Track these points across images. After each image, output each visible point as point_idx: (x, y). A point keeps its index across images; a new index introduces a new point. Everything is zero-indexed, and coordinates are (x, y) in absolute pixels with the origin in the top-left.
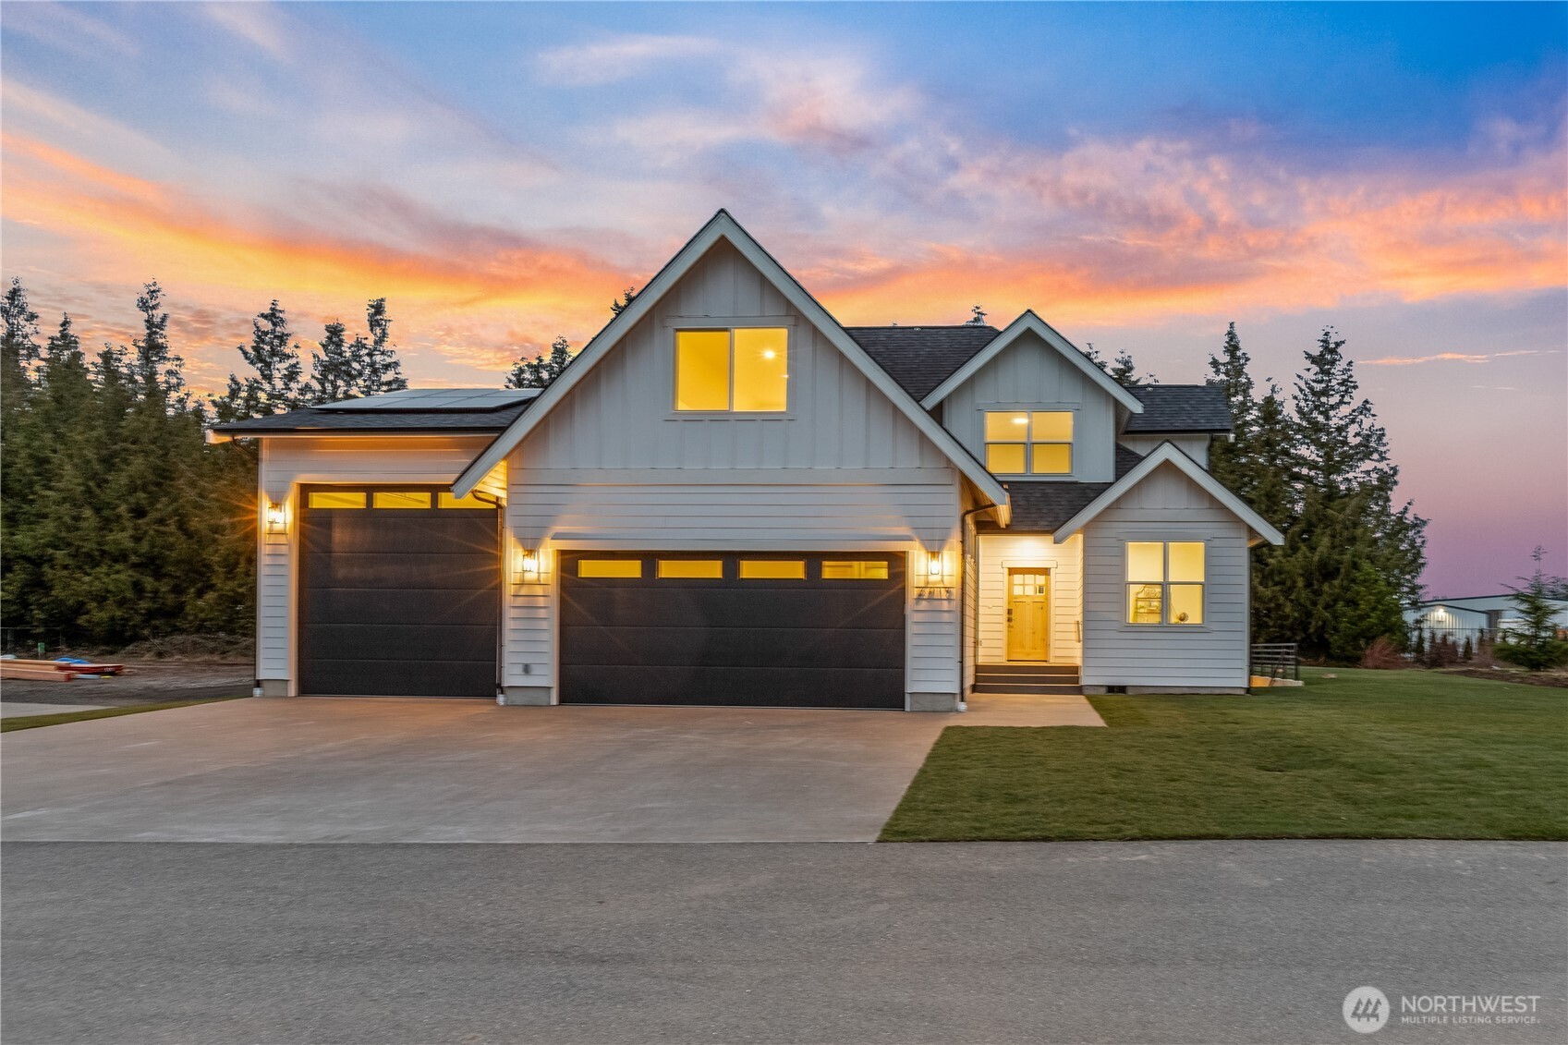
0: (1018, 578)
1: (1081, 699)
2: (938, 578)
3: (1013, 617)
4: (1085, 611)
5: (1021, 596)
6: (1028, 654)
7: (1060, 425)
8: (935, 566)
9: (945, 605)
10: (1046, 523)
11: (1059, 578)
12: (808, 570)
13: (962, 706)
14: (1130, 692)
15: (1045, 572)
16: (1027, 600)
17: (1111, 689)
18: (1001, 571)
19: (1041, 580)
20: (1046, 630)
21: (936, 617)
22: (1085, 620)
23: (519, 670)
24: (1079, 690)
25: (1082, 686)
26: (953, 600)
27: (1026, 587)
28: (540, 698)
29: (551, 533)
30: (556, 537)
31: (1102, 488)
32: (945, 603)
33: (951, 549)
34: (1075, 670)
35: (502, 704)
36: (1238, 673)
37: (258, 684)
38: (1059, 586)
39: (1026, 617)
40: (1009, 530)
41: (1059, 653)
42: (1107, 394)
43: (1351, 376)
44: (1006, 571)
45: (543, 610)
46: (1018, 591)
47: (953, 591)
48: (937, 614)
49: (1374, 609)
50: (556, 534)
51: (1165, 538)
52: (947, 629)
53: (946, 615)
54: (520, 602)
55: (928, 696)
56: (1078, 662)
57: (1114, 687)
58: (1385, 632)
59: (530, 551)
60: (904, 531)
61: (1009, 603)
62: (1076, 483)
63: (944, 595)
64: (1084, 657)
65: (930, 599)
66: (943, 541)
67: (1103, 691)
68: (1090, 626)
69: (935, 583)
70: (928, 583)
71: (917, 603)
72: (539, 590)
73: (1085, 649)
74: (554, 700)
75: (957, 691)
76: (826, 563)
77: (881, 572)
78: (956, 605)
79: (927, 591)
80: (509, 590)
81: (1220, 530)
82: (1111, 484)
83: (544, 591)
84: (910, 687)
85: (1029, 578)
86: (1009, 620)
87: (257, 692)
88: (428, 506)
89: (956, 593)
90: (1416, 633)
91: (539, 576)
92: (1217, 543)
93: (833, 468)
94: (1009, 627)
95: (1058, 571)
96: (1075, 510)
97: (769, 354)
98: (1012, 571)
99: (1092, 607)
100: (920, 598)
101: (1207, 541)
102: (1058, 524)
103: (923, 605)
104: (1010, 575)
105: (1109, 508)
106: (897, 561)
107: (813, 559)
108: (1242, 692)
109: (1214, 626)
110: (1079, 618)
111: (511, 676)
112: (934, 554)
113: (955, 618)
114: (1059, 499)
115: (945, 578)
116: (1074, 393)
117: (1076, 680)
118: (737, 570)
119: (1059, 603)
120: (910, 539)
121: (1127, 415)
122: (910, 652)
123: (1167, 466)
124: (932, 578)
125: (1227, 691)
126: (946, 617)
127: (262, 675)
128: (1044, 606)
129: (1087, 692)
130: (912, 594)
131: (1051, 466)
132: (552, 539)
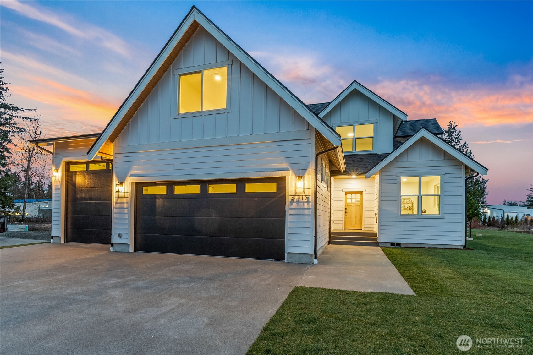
0: (349, 196)
1: (379, 248)
2: (302, 190)
3: (347, 211)
4: (380, 209)
5: (349, 203)
6: (353, 227)
7: (368, 130)
8: (300, 184)
9: (306, 205)
10: (362, 170)
11: (366, 195)
12: (238, 188)
13: (316, 261)
14: (402, 246)
15: (361, 193)
16: (353, 205)
17: (392, 244)
18: (342, 193)
19: (359, 196)
20: (361, 217)
21: (301, 212)
22: (380, 213)
23: (117, 236)
24: (377, 244)
25: (379, 243)
26: (310, 202)
27: (353, 199)
28: (124, 249)
29: (129, 175)
30: (132, 176)
31: (385, 156)
32: (306, 204)
33: (309, 174)
34: (375, 234)
35: (112, 251)
36: (460, 238)
37: (52, 238)
38: (366, 199)
39: (353, 212)
40: (346, 173)
41: (366, 226)
42: (390, 113)
43: (459, 136)
44: (344, 193)
45: (126, 209)
46: (349, 201)
47: (310, 197)
48: (302, 210)
49: (471, 209)
50: (131, 175)
51: (420, 175)
52: (307, 218)
53: (306, 211)
54: (118, 205)
55: (297, 255)
56: (376, 230)
57: (394, 243)
58: (474, 216)
59: (121, 183)
60: (284, 165)
61: (345, 206)
62: (376, 154)
63: (305, 200)
64: (379, 229)
65: (298, 202)
66: (305, 170)
67: (389, 245)
68: (382, 215)
69: (300, 193)
70: (296, 193)
71: (291, 204)
72: (125, 200)
73: (380, 226)
74: (131, 249)
75: (313, 253)
76: (247, 185)
77: (272, 188)
78: (312, 205)
79: (296, 197)
80: (114, 200)
81: (449, 170)
82: (389, 154)
83: (126, 201)
84: (288, 250)
85: (354, 196)
86: (346, 213)
87: (52, 241)
88: (105, 168)
89: (312, 198)
90: (483, 217)
91: (124, 194)
92: (447, 176)
93: (249, 135)
94: (345, 215)
95: (366, 192)
96: (375, 164)
97: (218, 78)
98: (347, 193)
99: (383, 207)
100: (293, 201)
101: (443, 176)
102: (368, 170)
103: (294, 205)
104: (345, 195)
106: (280, 182)
107: (241, 182)
108: (462, 248)
109: (445, 216)
110: (377, 212)
111: (115, 239)
112: (300, 177)
113: (312, 212)
114: (368, 161)
115: (306, 191)
116: (374, 115)
117: (376, 239)
118: (207, 189)
119: (366, 205)
120: (287, 169)
121: (399, 122)
122: (288, 231)
123: (423, 140)
124: (298, 191)
126: (306, 212)
127: (53, 235)
128: (360, 207)
129: (381, 245)
130: (288, 199)
131: (364, 148)
132: (130, 177)
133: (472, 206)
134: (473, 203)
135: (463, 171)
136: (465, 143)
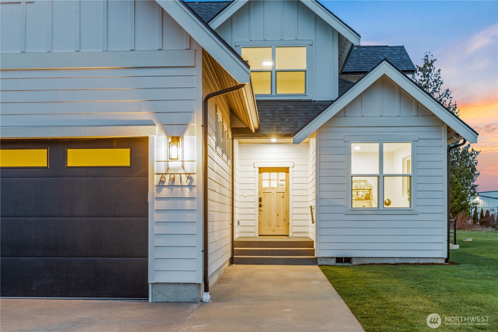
0: (265, 175)
1: (317, 267)
2: (178, 164)
3: (262, 203)
4: (318, 198)
5: (266, 189)
6: (273, 231)
7: (297, 58)
8: (175, 151)
9: (187, 192)
10: (288, 129)
11: (296, 174)
12: (50, 158)
13: (206, 297)
14: (354, 262)
15: (286, 170)
16: (272, 191)
17: (339, 260)
18: (253, 169)
19: (282, 175)
20: (287, 213)
21: (179, 204)
22: (318, 205)
24: (314, 261)
25: (317, 258)
26: (194, 186)
31: (327, 104)
32: (187, 189)
33: (192, 134)
34: (310, 244)
38: (296, 180)
39: (272, 203)
40: (258, 133)
41: (296, 229)
43: (439, 77)
44: (257, 170)
46: (265, 184)
47: (194, 177)
48: (180, 202)
49: (455, 198)
51: (381, 141)
52: (190, 217)
53: (188, 202)
55: (171, 287)
56: (312, 237)
57: (342, 258)
58: (462, 209)
60: (144, 115)
61: (259, 193)
63: (185, 182)
64: (318, 234)
65: (172, 186)
66: (184, 125)
67: (333, 262)
68: (322, 209)
69: (175, 169)
70: (168, 169)
71: (159, 191)
75: (201, 281)
76: (70, 151)
78: (198, 191)
79: (167, 177)
81: (426, 133)
82: (332, 102)
84: (152, 278)
85: (274, 175)
86: (260, 206)
89: (198, 179)
90: (473, 210)
92: (422, 143)
93: (72, 51)
94: (260, 211)
95: (294, 169)
98: (262, 170)
99: (323, 195)
100: (161, 185)
101: (415, 142)
102: (297, 129)
103: (165, 192)
104: (259, 173)
105: (336, 116)
107: (57, 146)
108: (443, 262)
109: (420, 210)
110: (313, 204)
112: (176, 139)
113: (198, 205)
114: (298, 112)
115: (186, 165)
116: (307, 31)
117: (312, 253)
119: (296, 193)
120: (150, 123)
122: (153, 241)
123: (384, 81)
124: (172, 164)
125: (431, 261)
126: (188, 204)
128: (285, 194)
129: (320, 262)
130: (154, 180)
133: (458, 194)
134: (459, 188)
135: (444, 135)
136: (448, 90)
